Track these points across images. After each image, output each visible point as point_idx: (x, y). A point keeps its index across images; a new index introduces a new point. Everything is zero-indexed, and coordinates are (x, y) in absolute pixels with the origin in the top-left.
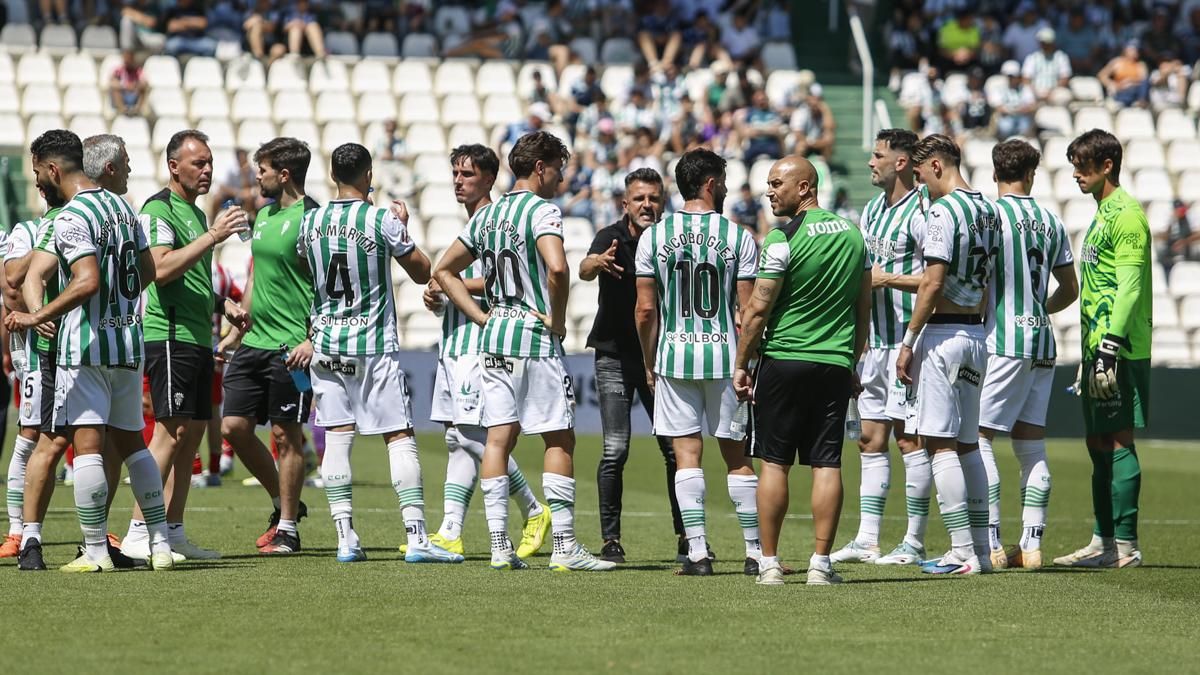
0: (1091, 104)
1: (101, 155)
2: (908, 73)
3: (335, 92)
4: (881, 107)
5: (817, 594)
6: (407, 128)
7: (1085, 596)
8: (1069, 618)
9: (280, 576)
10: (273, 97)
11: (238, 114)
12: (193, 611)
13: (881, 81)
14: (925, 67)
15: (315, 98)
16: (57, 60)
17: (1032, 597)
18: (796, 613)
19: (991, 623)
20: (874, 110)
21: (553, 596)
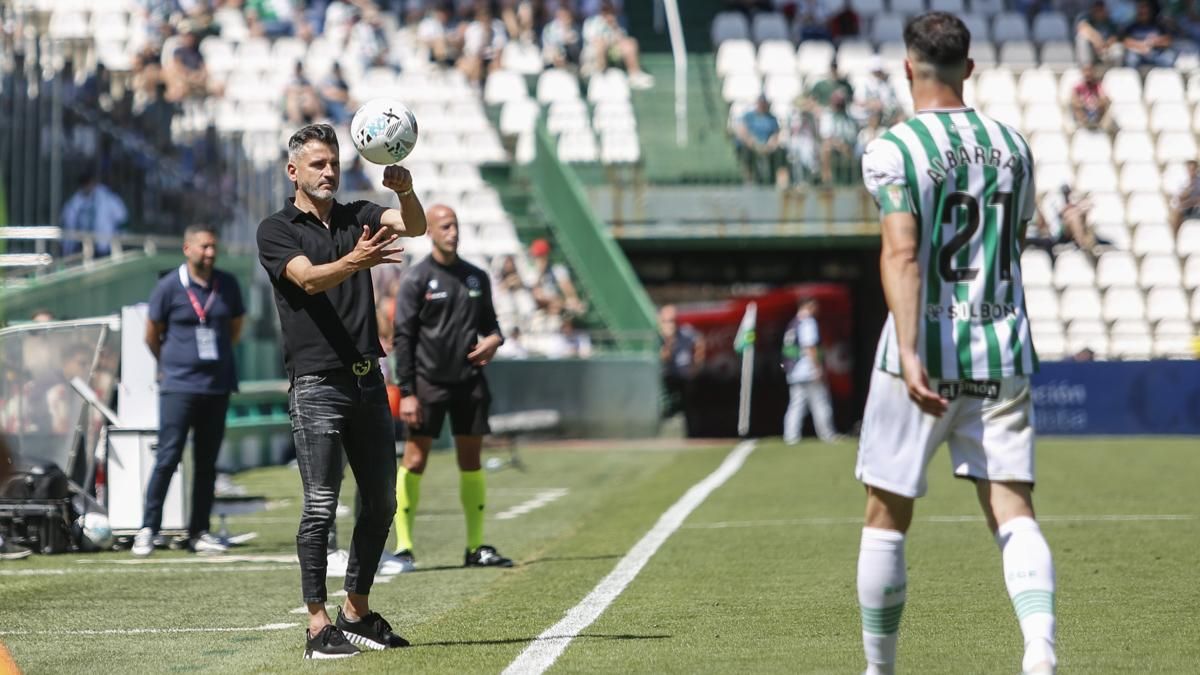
12: (1165, 617)
16: (1017, 77)
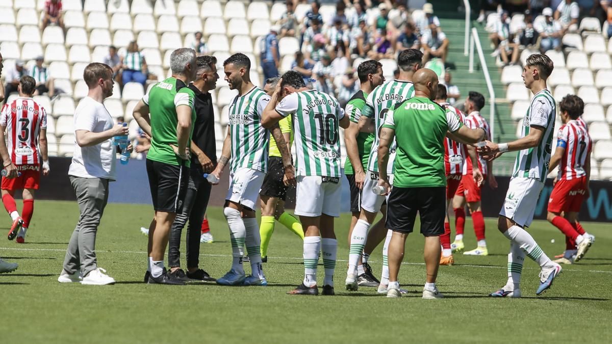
0: (594, 32)
1: (184, 59)
2: (492, 13)
3: (168, 15)
4: (475, 31)
5: (441, 311)
6: (209, 36)
7: (592, 316)
8: (584, 329)
9: (139, 292)
10: (134, 17)
11: (114, 26)
13: (474, 17)
14: (500, 10)
15: (157, 18)
17: (562, 316)
18: (430, 323)
19: (539, 332)
20: (471, 33)
21: (293, 308)
